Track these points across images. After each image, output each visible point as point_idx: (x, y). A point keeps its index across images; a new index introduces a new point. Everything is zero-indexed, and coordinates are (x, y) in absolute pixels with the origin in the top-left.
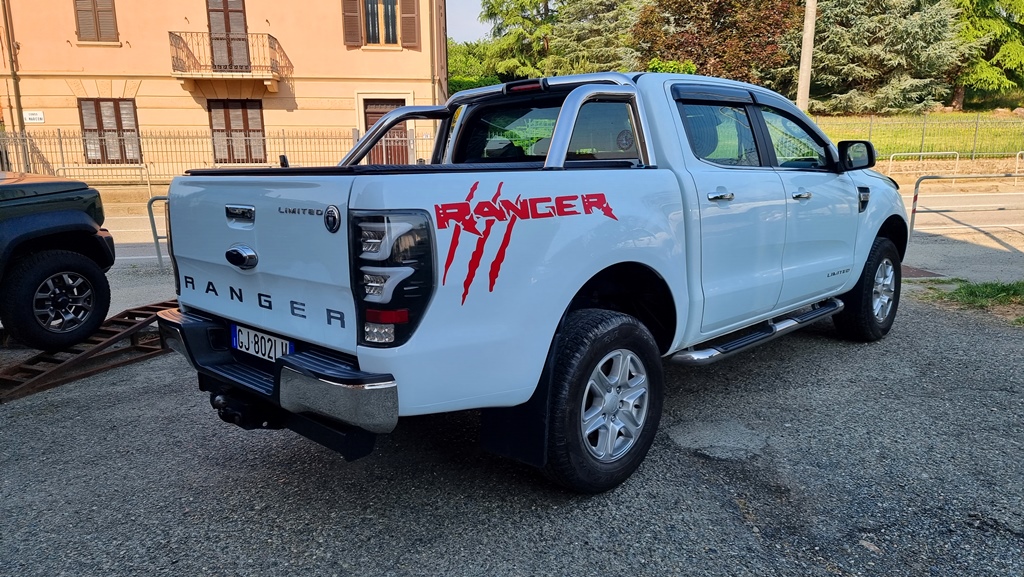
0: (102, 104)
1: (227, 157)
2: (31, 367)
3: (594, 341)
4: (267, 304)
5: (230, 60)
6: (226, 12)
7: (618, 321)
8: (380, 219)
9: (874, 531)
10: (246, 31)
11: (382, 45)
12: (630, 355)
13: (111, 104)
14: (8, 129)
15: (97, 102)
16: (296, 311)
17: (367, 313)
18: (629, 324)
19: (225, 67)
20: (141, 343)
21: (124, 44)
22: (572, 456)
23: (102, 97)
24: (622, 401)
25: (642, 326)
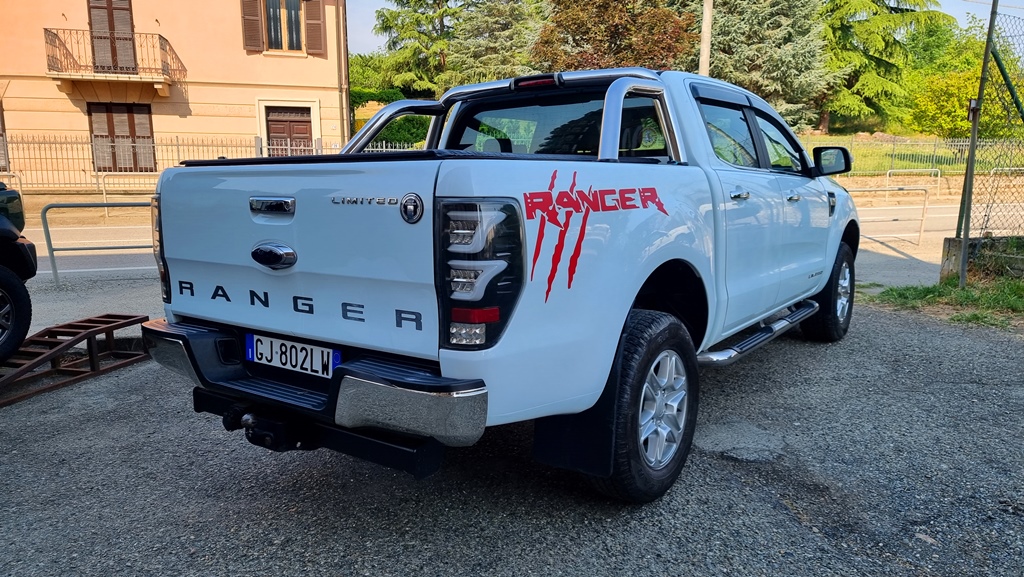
1: (111, 166)
3: (650, 341)
4: (307, 308)
5: (114, 60)
6: (110, 10)
7: (667, 321)
8: (472, 207)
9: (924, 523)
10: (133, 31)
11: (285, 51)
12: (674, 357)
16: (349, 314)
17: (452, 312)
18: (674, 325)
19: (109, 68)
20: (63, 365)
22: (633, 463)
24: (666, 404)
25: (683, 326)
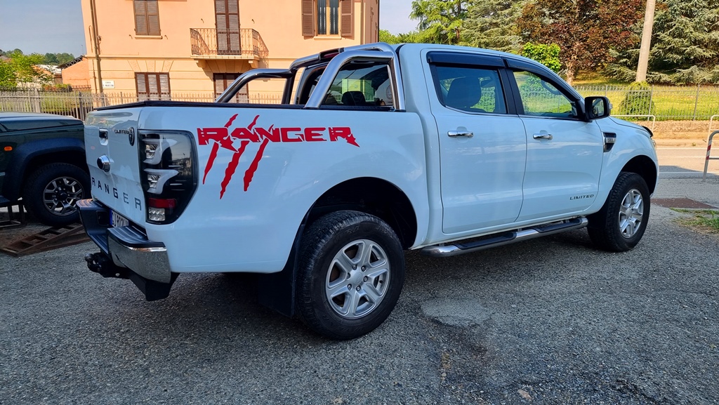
0: (149, 76)
2: (41, 236)
3: (338, 231)
4: (116, 195)
5: (229, 46)
6: (227, 15)
7: (359, 219)
8: (157, 137)
10: (239, 27)
11: (328, 35)
12: (372, 244)
13: (155, 76)
14: (93, 91)
15: (146, 74)
16: (125, 199)
17: (151, 201)
18: (371, 222)
19: (224, 51)
21: (164, 37)
22: (317, 311)
23: (149, 71)
24: (366, 277)
25: (384, 225)
